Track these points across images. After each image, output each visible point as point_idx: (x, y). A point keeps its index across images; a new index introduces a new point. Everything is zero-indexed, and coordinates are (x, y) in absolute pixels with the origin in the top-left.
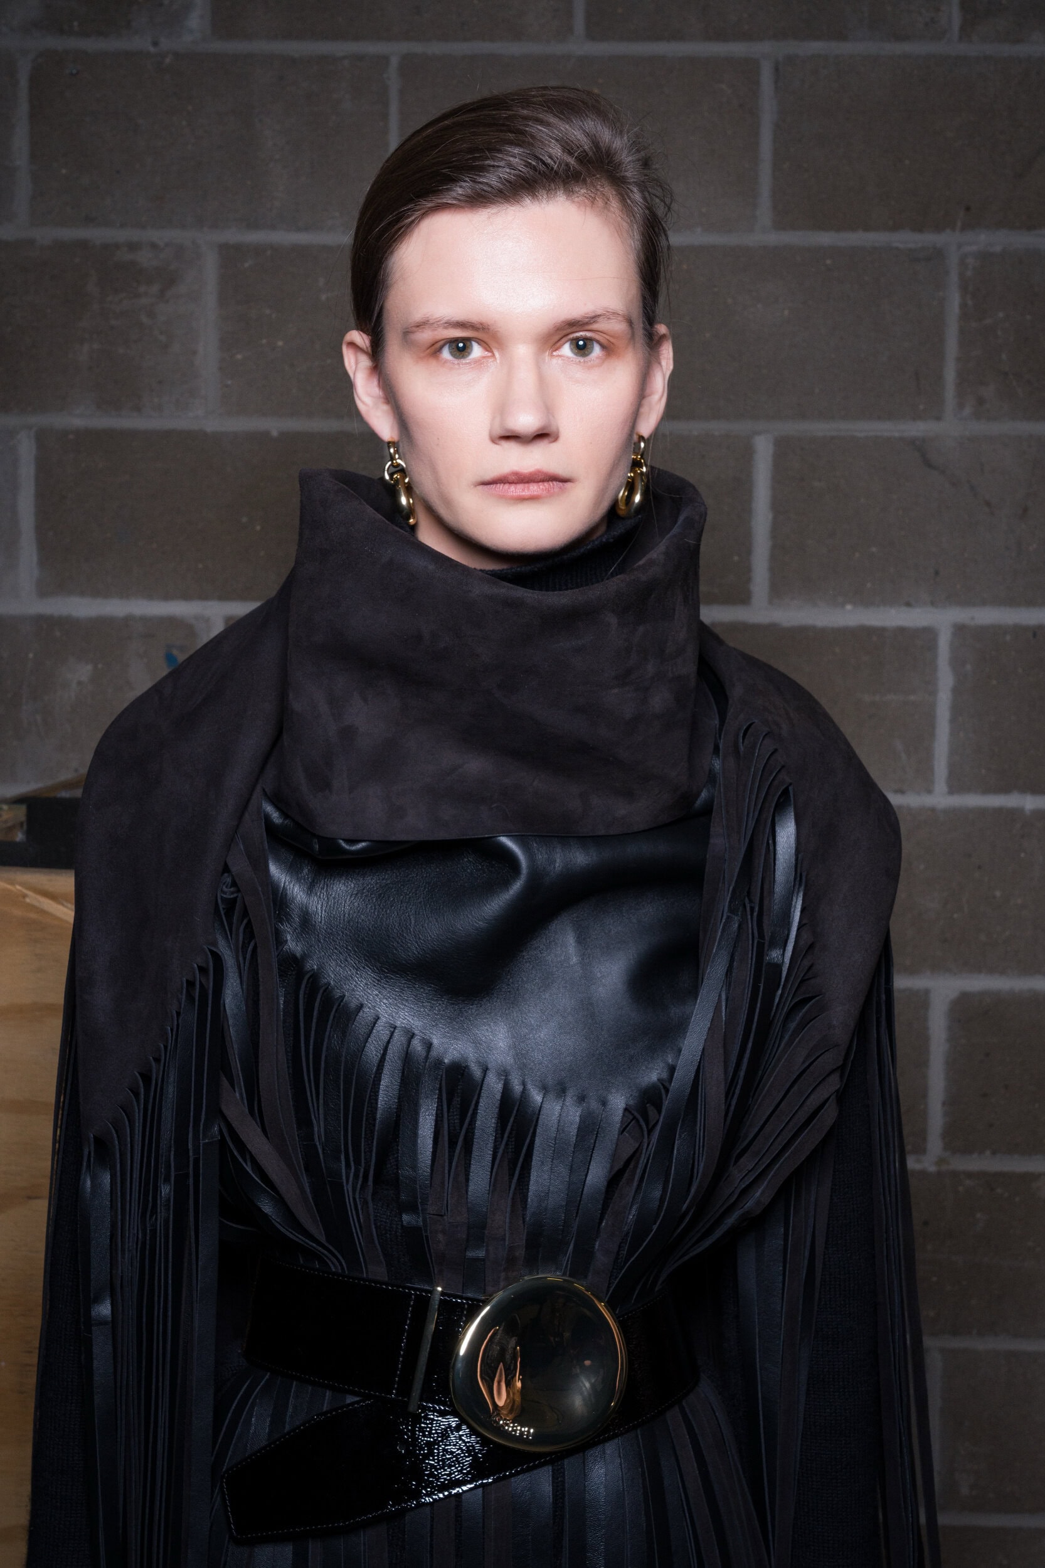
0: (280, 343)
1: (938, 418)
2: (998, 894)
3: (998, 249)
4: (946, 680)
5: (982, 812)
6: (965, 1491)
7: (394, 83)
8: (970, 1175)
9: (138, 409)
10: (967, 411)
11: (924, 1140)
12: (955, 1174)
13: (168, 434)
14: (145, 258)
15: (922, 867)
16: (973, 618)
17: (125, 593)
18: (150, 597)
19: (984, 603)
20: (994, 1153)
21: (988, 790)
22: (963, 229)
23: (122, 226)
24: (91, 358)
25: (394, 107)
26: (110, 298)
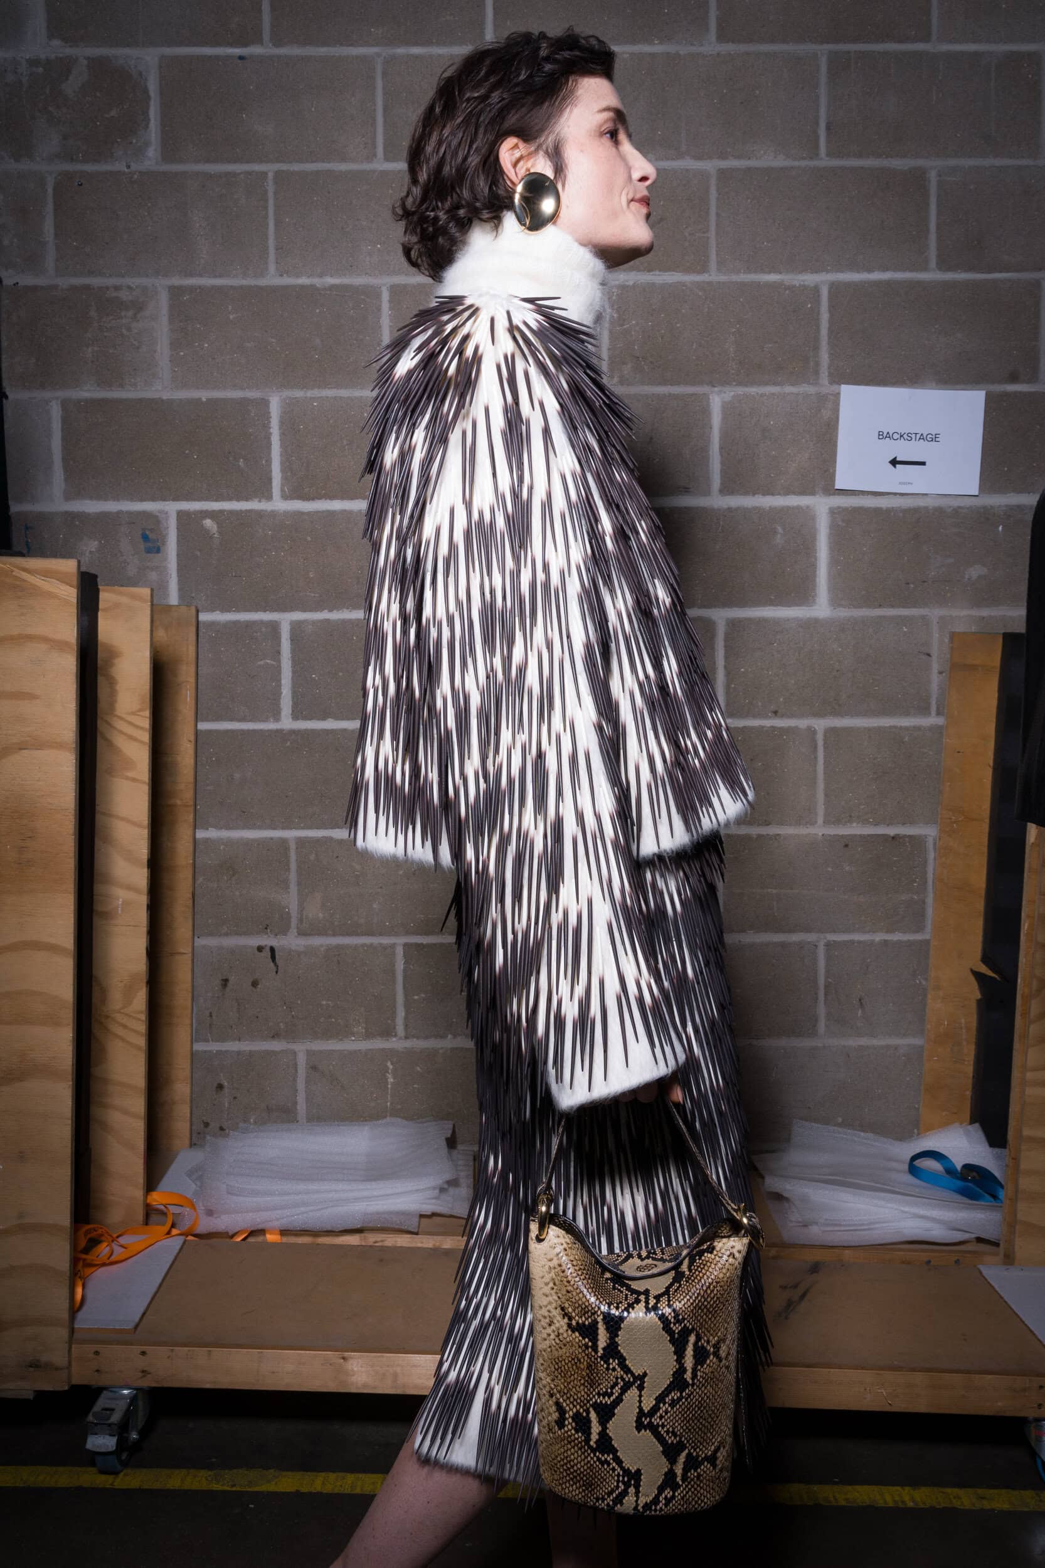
0: (206, 345)
3: (631, 283)
7: (271, 189)
9: (122, 386)
13: (141, 400)
14: (124, 295)
17: (117, 498)
18: (132, 500)
23: (110, 276)
24: (93, 356)
25: (271, 202)
26: (104, 319)
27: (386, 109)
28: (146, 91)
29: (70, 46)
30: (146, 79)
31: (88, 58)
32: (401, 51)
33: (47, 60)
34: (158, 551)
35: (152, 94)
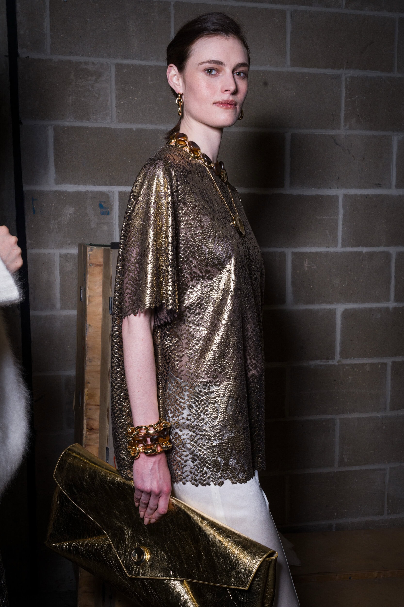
0: (136, 98)
1: (339, 129)
2: (356, 278)
3: (356, 76)
4: (341, 212)
5: (351, 253)
6: (346, 460)
8: (347, 365)
9: (88, 120)
10: (347, 127)
11: (334, 355)
12: (343, 365)
13: (99, 128)
14: (90, 68)
15: (334, 271)
16: (349, 192)
17: (85, 183)
18: (94, 185)
19: (352, 187)
20: (354, 358)
21: (352, 246)
22: (346, 69)
23: (82, 56)
24: (72, 101)
25: (172, 19)
26: (79, 81)
34: (108, 214)
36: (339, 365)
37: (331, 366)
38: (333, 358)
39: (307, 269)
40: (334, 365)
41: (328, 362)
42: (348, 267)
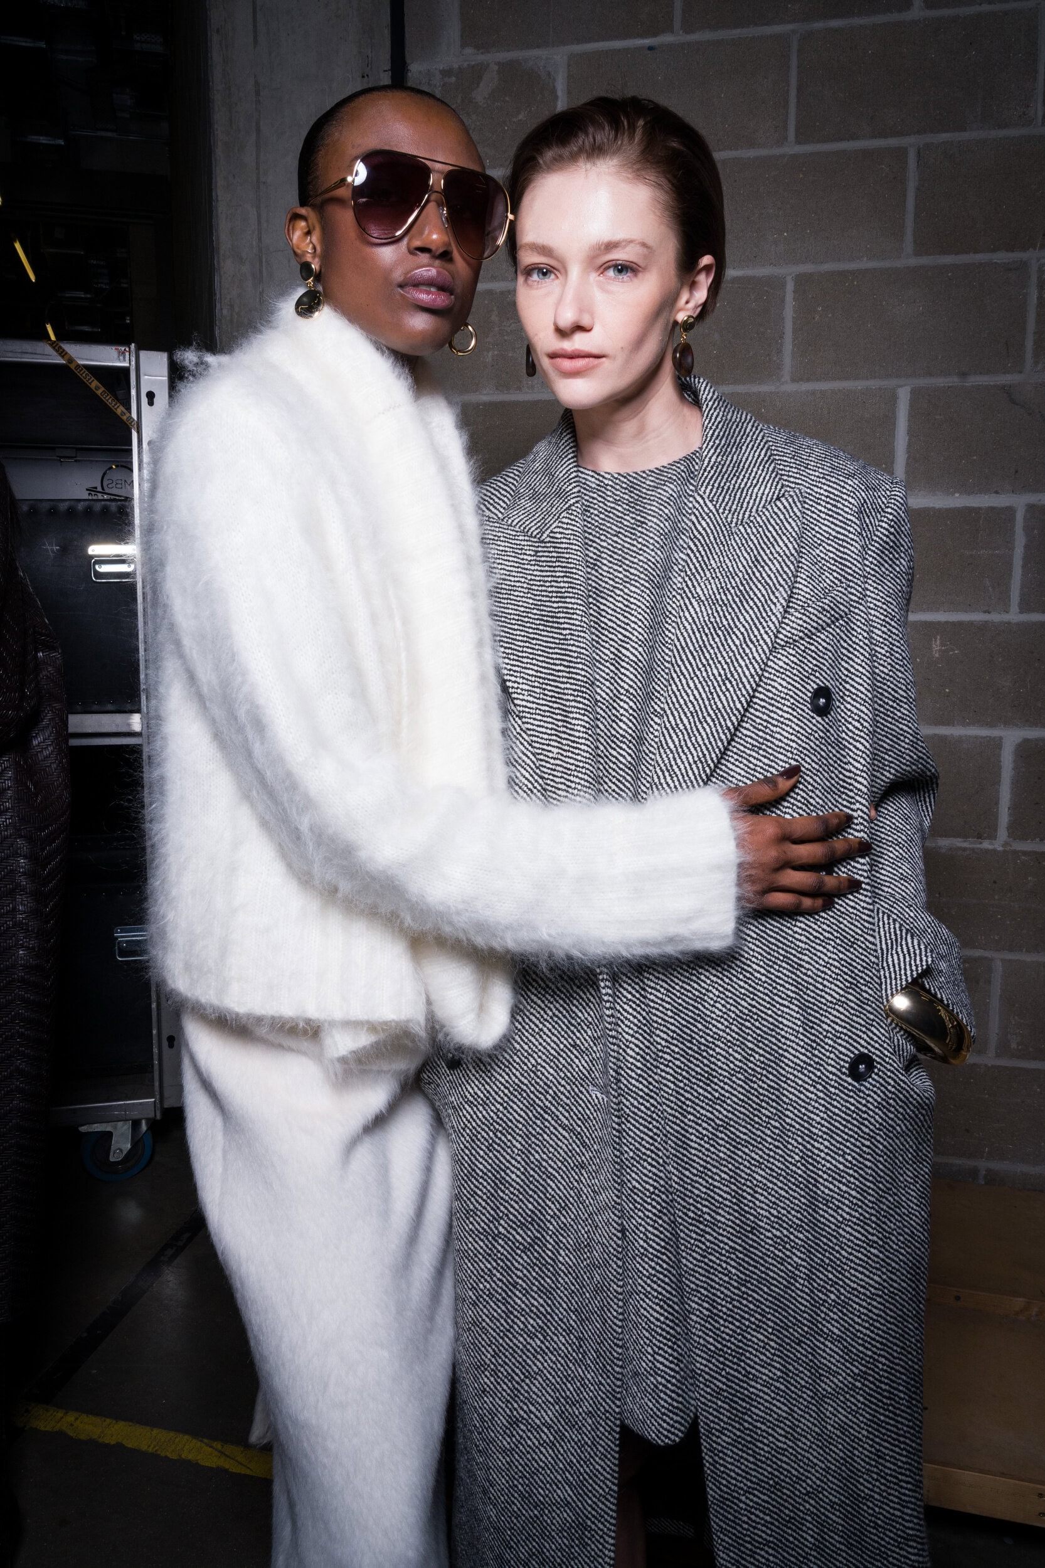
27: (800, 89)
28: (554, 91)
29: (482, 53)
30: (554, 79)
31: (498, 64)
32: (818, 25)
33: (459, 68)
35: (559, 93)
36: (1004, 851)
37: (987, 851)
38: (992, 837)
39: (937, 655)
40: (995, 850)
41: (981, 843)
42: (1033, 653)
